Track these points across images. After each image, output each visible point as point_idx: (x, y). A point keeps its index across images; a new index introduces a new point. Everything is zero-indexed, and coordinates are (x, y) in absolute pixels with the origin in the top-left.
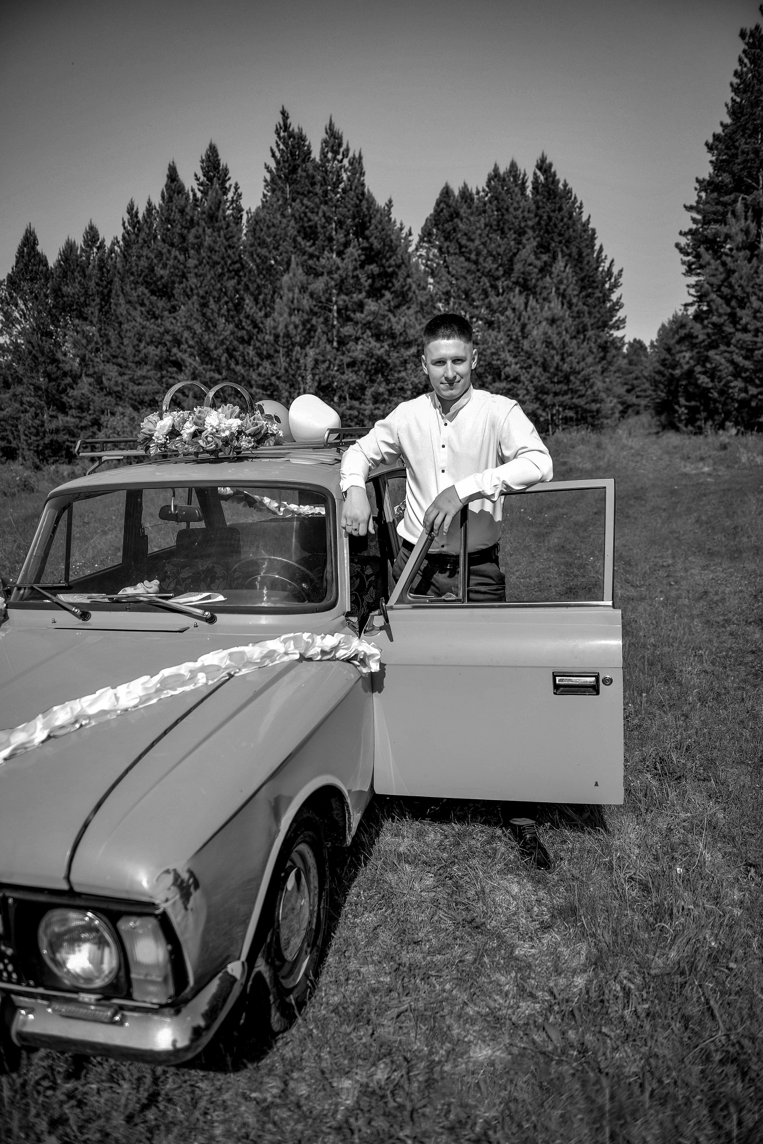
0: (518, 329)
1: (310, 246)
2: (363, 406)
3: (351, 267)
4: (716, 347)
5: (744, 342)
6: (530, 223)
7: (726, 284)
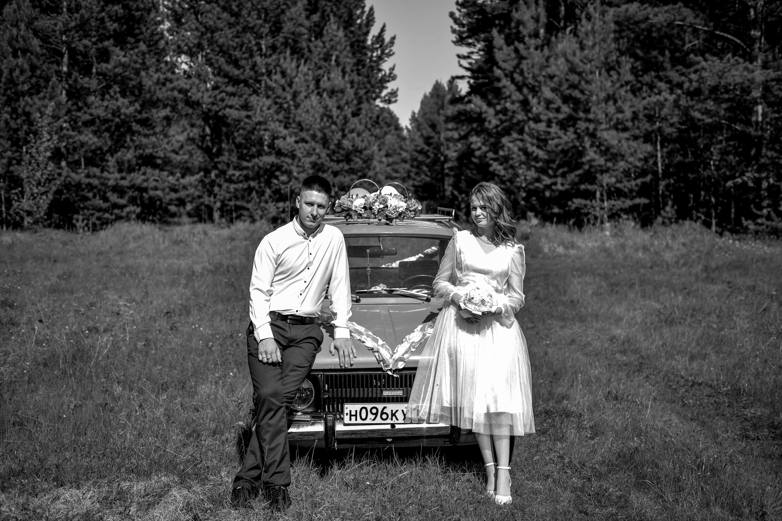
0: (289, 97)
2: (105, 174)
4: (509, 134)
5: (538, 132)
7: (518, 71)
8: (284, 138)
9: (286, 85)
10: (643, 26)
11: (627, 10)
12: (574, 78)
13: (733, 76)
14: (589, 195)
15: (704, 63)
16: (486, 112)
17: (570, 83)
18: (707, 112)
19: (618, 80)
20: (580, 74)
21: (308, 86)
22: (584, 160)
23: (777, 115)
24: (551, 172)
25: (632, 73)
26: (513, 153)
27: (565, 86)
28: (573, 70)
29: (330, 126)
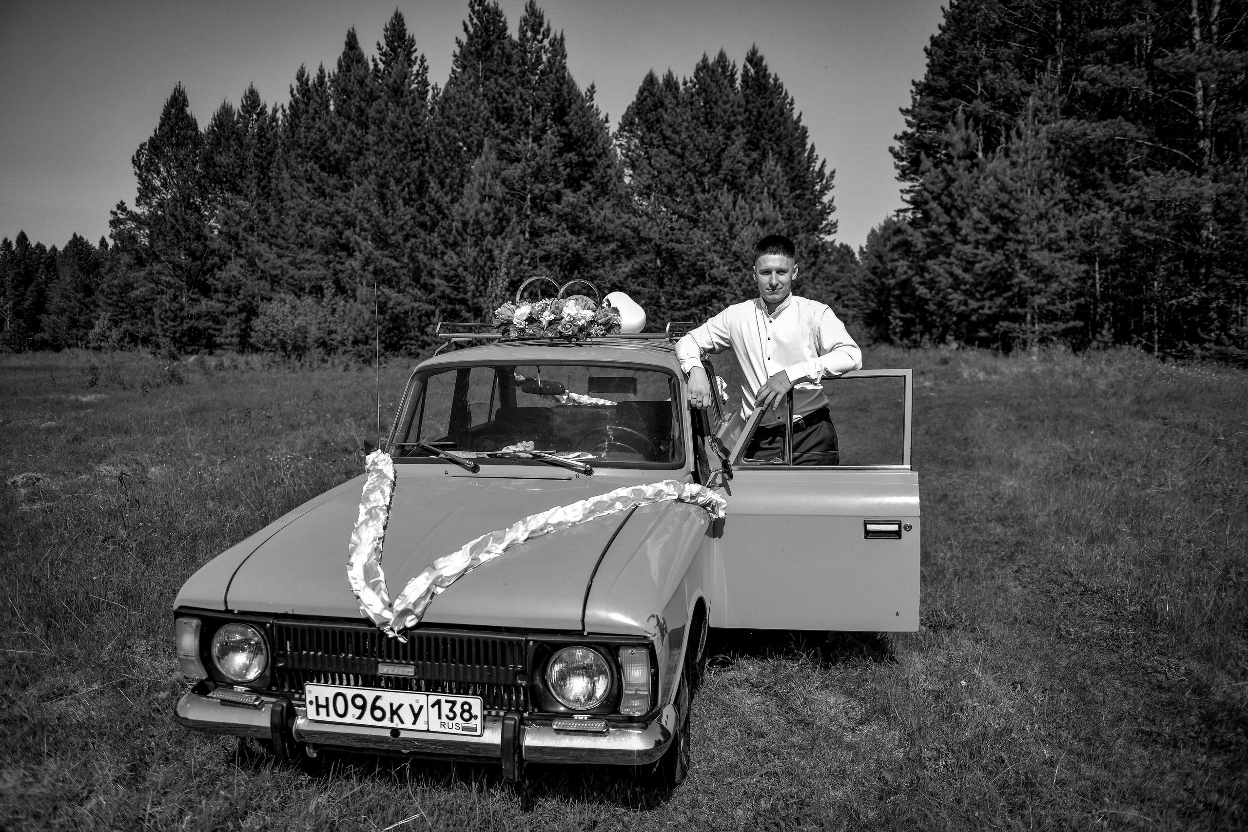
0: (725, 229)
1: (504, 130)
3: (549, 155)
4: (935, 257)
5: (965, 254)
6: (740, 118)
7: (946, 193)
9: (723, 219)
10: (1080, 142)
11: (1062, 127)
12: (1004, 197)
13: (1179, 191)
14: (1019, 318)
15: (1145, 178)
17: (999, 202)
18: (1149, 230)
19: (1051, 198)
20: (1010, 193)
22: (1014, 282)
24: (978, 295)
25: (1068, 192)
26: (939, 275)
27: (995, 206)
28: (1003, 188)
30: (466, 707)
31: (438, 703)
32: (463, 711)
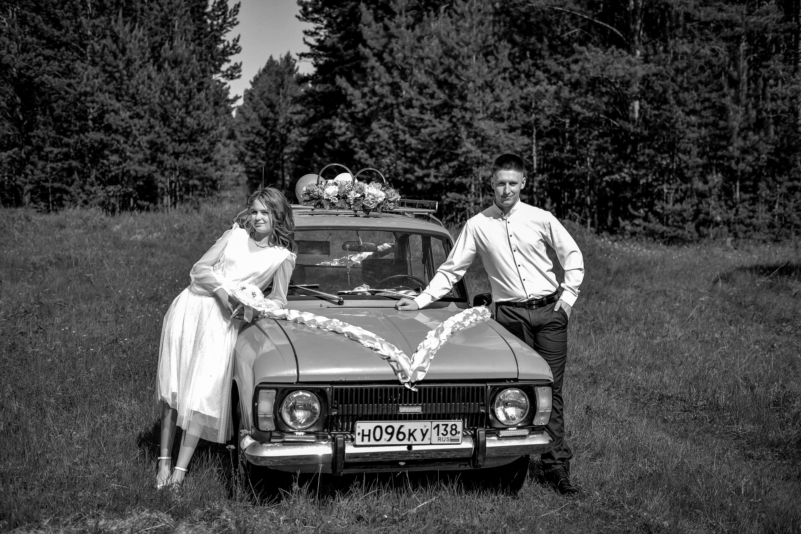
0: (121, 66)
4: (378, 119)
5: (410, 118)
7: (387, 51)
8: (116, 112)
9: (117, 52)
10: (522, 9)
12: (452, 63)
13: (616, 69)
14: (462, 189)
15: (587, 54)
16: (352, 95)
17: (445, 67)
18: (587, 106)
19: (496, 65)
20: (455, 58)
21: (144, 54)
22: (459, 151)
23: (656, 112)
24: (424, 163)
25: (510, 60)
26: (383, 140)
27: (440, 69)
28: (448, 53)
29: (171, 102)
30: (454, 427)
31: (438, 426)
32: (452, 429)
